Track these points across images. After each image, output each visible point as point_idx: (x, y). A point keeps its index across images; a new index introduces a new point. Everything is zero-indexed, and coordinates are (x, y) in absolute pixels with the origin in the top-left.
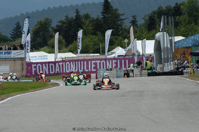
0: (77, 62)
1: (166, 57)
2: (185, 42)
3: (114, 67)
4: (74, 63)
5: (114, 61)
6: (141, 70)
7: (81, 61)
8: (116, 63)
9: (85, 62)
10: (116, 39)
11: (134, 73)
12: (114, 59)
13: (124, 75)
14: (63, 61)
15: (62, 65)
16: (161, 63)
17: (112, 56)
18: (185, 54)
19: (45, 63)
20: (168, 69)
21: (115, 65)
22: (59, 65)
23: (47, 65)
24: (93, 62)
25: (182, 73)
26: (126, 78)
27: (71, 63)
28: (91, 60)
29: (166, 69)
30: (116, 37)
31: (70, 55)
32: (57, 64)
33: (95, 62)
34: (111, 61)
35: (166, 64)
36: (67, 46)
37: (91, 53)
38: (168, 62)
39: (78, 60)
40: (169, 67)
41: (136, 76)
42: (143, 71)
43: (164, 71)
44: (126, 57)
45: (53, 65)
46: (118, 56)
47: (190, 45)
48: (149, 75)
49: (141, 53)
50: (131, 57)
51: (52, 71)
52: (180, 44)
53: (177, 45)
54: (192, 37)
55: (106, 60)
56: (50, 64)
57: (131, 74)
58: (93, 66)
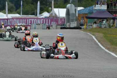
0: (20, 20)
1: (72, 18)
2: (84, 11)
3: (41, 23)
4: (19, 20)
5: (42, 20)
6: (57, 25)
7: (23, 19)
8: (43, 21)
9: (25, 20)
10: (45, 7)
11: (53, 27)
12: (43, 18)
13: (47, 28)
14: (12, 19)
15: (12, 21)
16: (69, 22)
17: (41, 17)
18: (83, 18)
19: (2, 19)
20: (73, 26)
21: (42, 22)
22: (10, 21)
23: (3, 20)
24: (30, 20)
25: (81, 28)
26: (48, 30)
27: (17, 20)
28: (29, 19)
29: (72, 26)
30: (45, 6)
31: (17, 15)
32: (9, 20)
33: (31, 20)
34: (40, 20)
35: (72, 23)
36: (16, 10)
37: (29, 15)
38: (73, 21)
39: (21, 19)
40: (74, 25)
41: (54, 29)
42: (58, 26)
43: (71, 27)
44: (49, 18)
45: (6, 20)
46: (45, 17)
47: (87, 13)
48: (61, 28)
49: (58, 16)
50: (52, 18)
51: (6, 24)
52: (81, 11)
53: (79, 12)
54: (88, 8)
55: (37, 19)
56: (5, 20)
57: (51, 27)
58: (30, 22)
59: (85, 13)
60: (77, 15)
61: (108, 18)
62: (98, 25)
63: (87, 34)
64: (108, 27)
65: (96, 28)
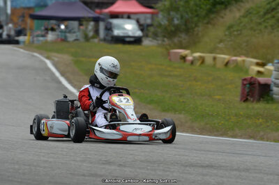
18: (24, 17)
47: (32, 5)
59: (28, 5)
60: (9, 11)
61: (83, 18)
62: (58, 35)
63: (33, 56)
64: (82, 40)
65: (53, 42)
